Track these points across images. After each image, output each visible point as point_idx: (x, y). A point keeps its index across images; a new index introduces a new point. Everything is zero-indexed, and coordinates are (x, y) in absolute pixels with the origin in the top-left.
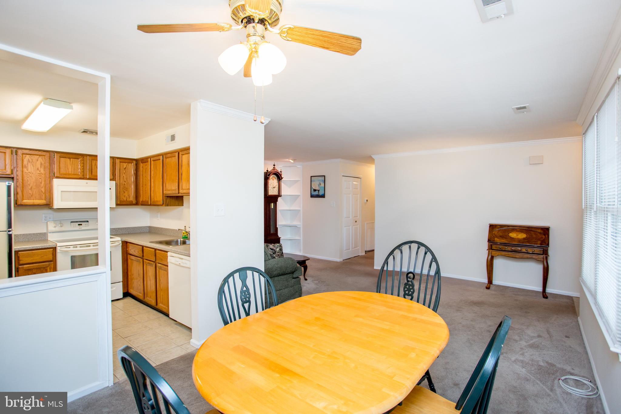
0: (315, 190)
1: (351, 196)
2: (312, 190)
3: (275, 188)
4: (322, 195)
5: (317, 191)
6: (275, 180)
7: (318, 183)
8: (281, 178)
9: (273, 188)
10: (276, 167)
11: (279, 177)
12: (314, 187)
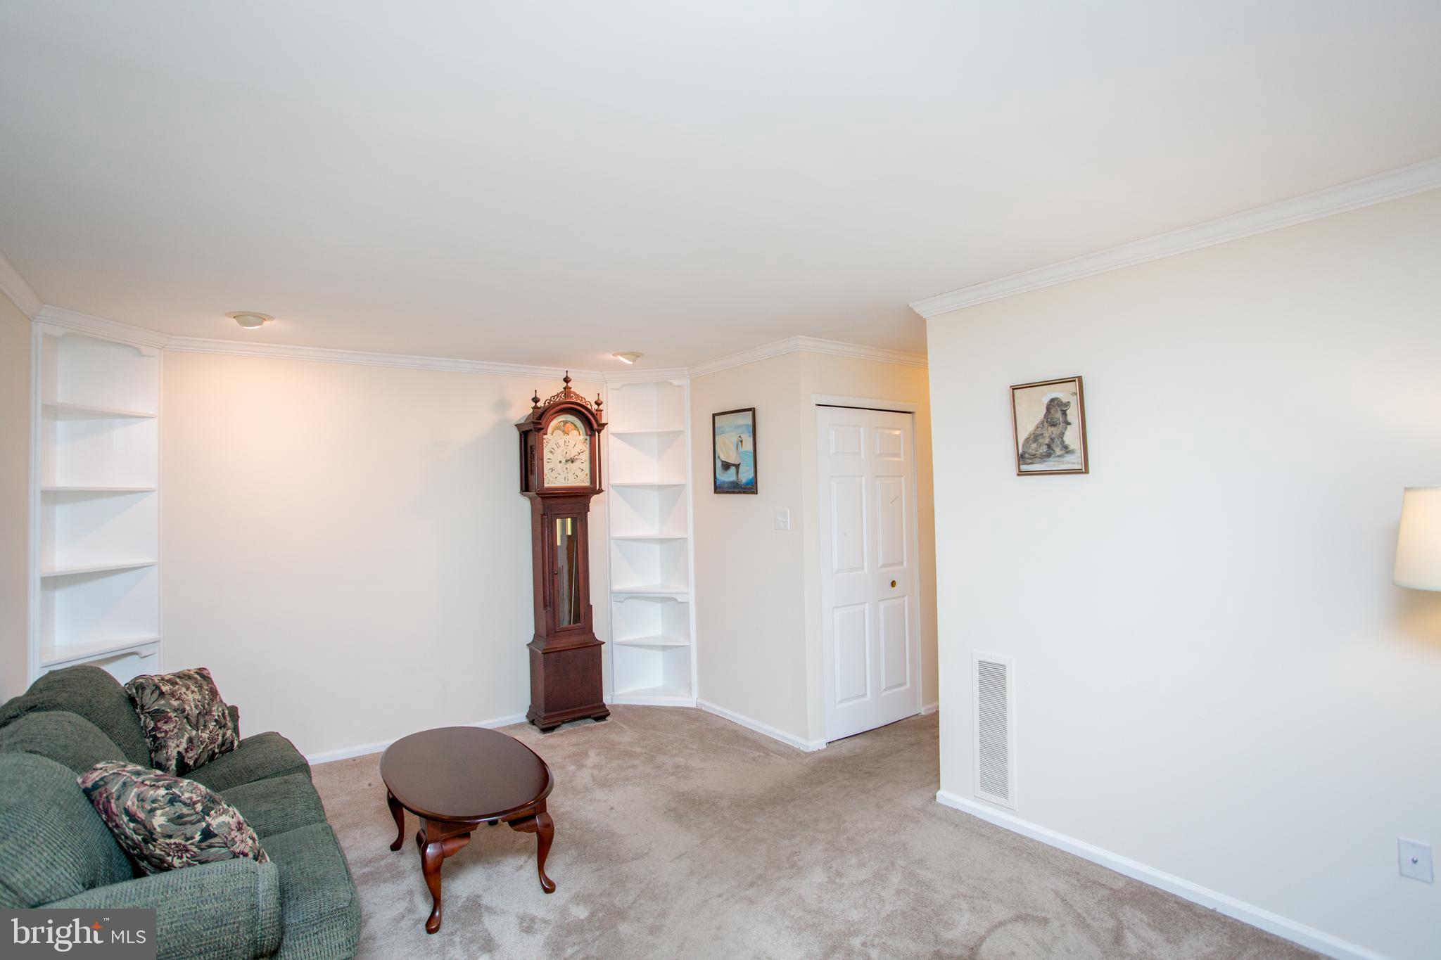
0: (726, 466)
1: (864, 483)
2: (719, 464)
3: (577, 464)
4: (747, 484)
5: (733, 469)
6: (575, 432)
7: (735, 439)
8: (595, 426)
9: (567, 461)
10: (575, 387)
11: (591, 422)
12: (723, 456)
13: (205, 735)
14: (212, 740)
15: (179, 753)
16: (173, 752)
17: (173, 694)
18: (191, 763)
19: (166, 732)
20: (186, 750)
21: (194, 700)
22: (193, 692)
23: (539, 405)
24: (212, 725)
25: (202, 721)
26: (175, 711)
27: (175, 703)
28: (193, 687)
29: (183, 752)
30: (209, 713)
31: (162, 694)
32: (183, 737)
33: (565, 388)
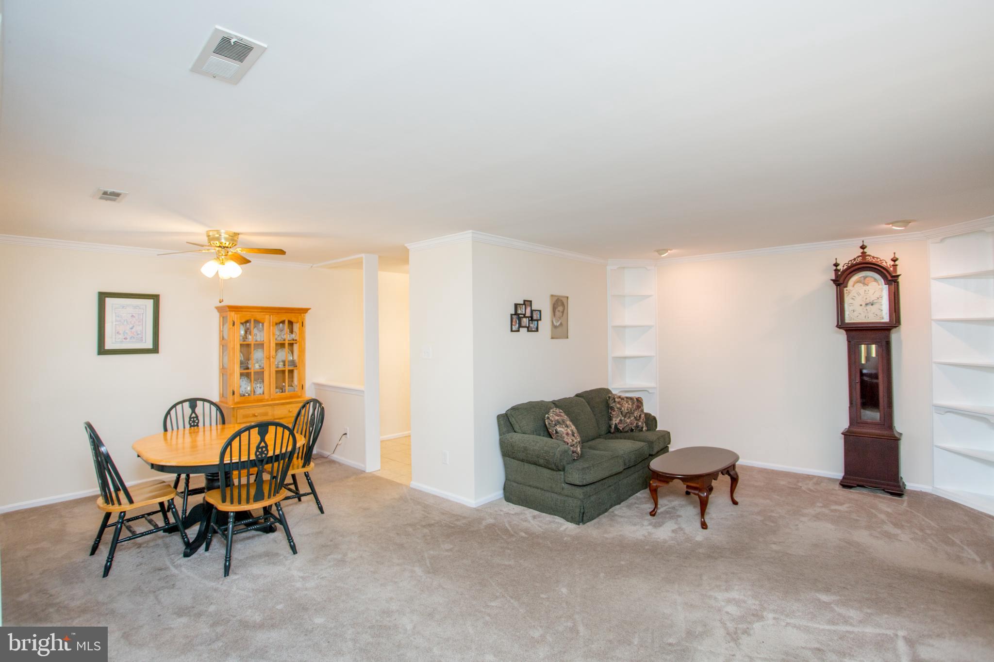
3: (877, 306)
6: (874, 284)
8: (893, 278)
9: (867, 304)
10: (871, 251)
13: (628, 421)
14: (631, 424)
15: (616, 424)
16: (614, 423)
17: (619, 403)
18: (621, 429)
19: (613, 415)
20: (618, 423)
21: (628, 407)
22: (629, 404)
23: (839, 268)
24: (632, 418)
25: (628, 415)
26: (617, 408)
27: (618, 406)
28: (630, 403)
29: (617, 424)
30: (633, 413)
31: (615, 401)
32: (618, 418)
33: (862, 253)
